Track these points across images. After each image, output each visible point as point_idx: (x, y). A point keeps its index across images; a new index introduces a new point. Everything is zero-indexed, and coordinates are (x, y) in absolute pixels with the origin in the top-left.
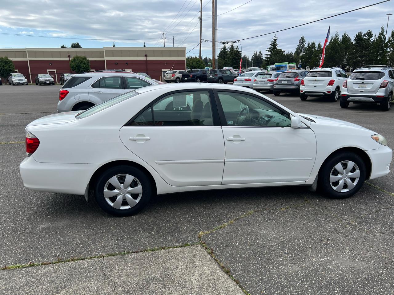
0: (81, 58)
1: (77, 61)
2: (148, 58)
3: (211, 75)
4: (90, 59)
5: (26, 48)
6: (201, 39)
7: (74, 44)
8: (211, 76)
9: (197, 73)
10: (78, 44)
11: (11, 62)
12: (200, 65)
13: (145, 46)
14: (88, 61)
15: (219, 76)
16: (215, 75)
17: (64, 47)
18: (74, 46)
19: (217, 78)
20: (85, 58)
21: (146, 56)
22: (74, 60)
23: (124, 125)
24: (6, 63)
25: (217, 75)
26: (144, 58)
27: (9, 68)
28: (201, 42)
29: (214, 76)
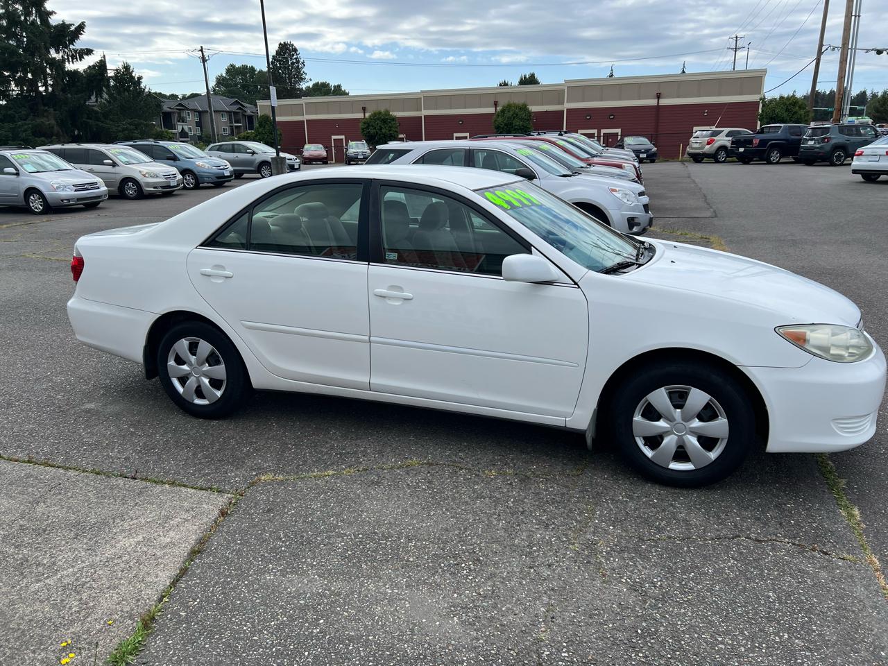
0: (517, 106)
1: (507, 115)
2: (663, 102)
3: (812, 140)
4: (534, 108)
5: (422, 92)
6: (821, 45)
7: (525, 77)
8: (811, 143)
9: (776, 134)
10: (532, 76)
11: (394, 119)
12: (795, 113)
13: (684, 72)
14: (530, 113)
15: (833, 142)
16: (825, 138)
17: (505, 84)
18: (524, 82)
19: (827, 147)
20: (524, 108)
21: (658, 97)
22: (503, 111)
23: (200, 246)
24: (384, 121)
25: (829, 139)
26: (653, 102)
27: (390, 131)
28: (820, 53)
29: (819, 143)
